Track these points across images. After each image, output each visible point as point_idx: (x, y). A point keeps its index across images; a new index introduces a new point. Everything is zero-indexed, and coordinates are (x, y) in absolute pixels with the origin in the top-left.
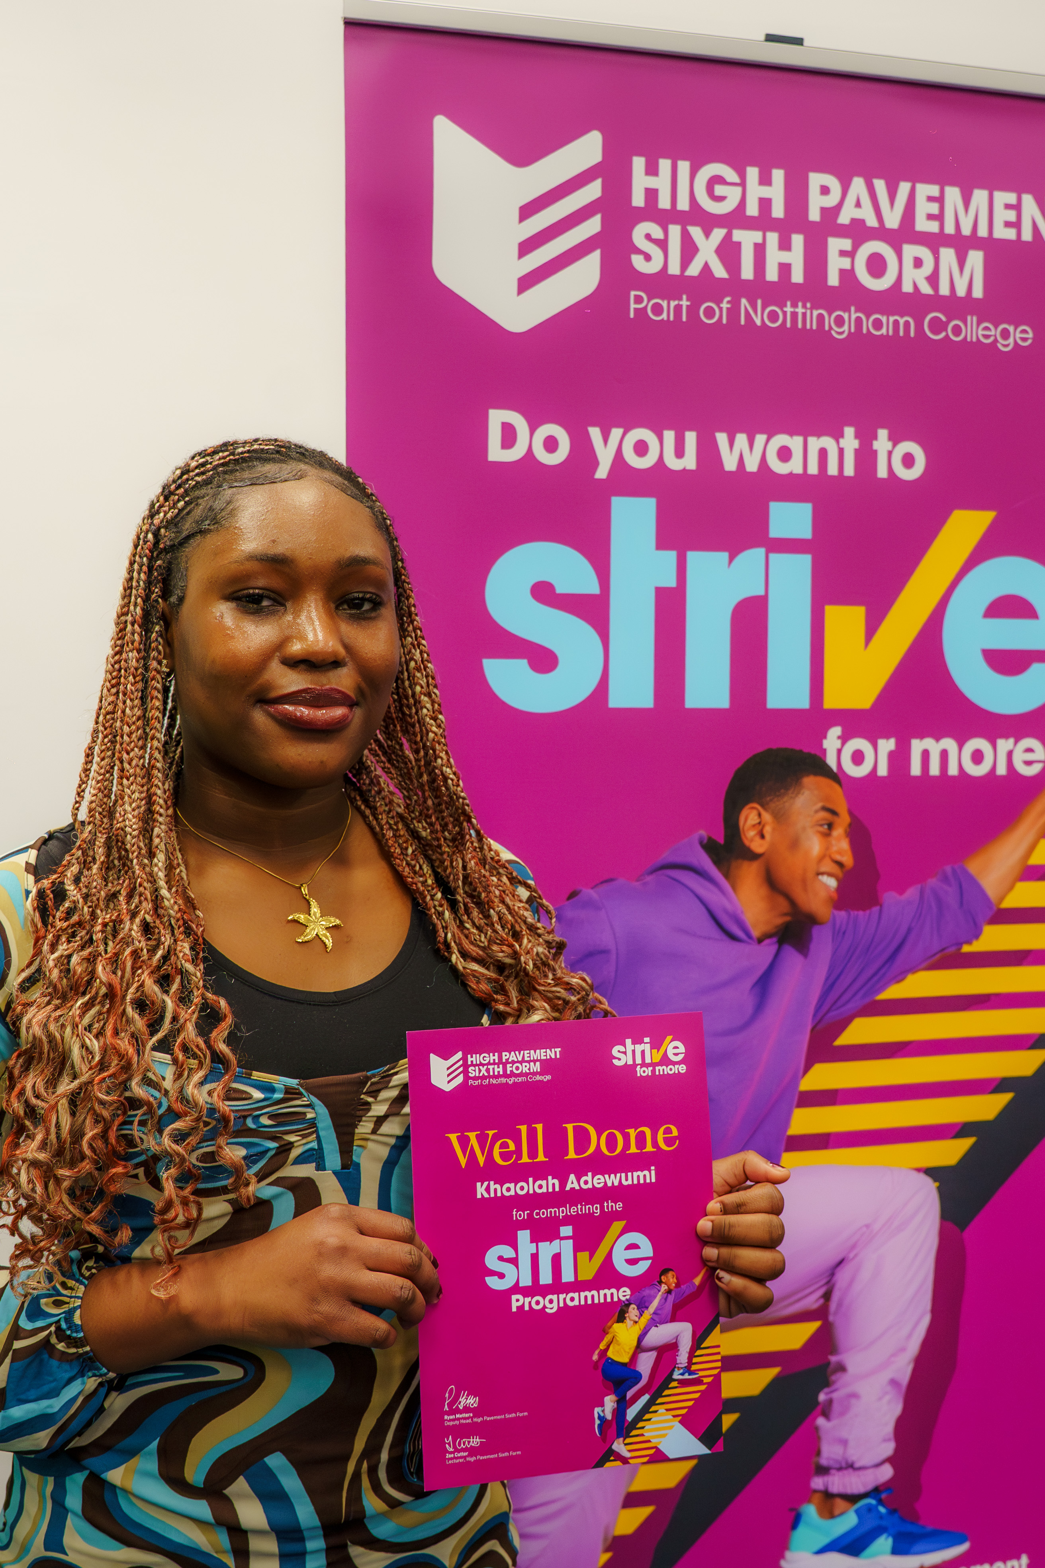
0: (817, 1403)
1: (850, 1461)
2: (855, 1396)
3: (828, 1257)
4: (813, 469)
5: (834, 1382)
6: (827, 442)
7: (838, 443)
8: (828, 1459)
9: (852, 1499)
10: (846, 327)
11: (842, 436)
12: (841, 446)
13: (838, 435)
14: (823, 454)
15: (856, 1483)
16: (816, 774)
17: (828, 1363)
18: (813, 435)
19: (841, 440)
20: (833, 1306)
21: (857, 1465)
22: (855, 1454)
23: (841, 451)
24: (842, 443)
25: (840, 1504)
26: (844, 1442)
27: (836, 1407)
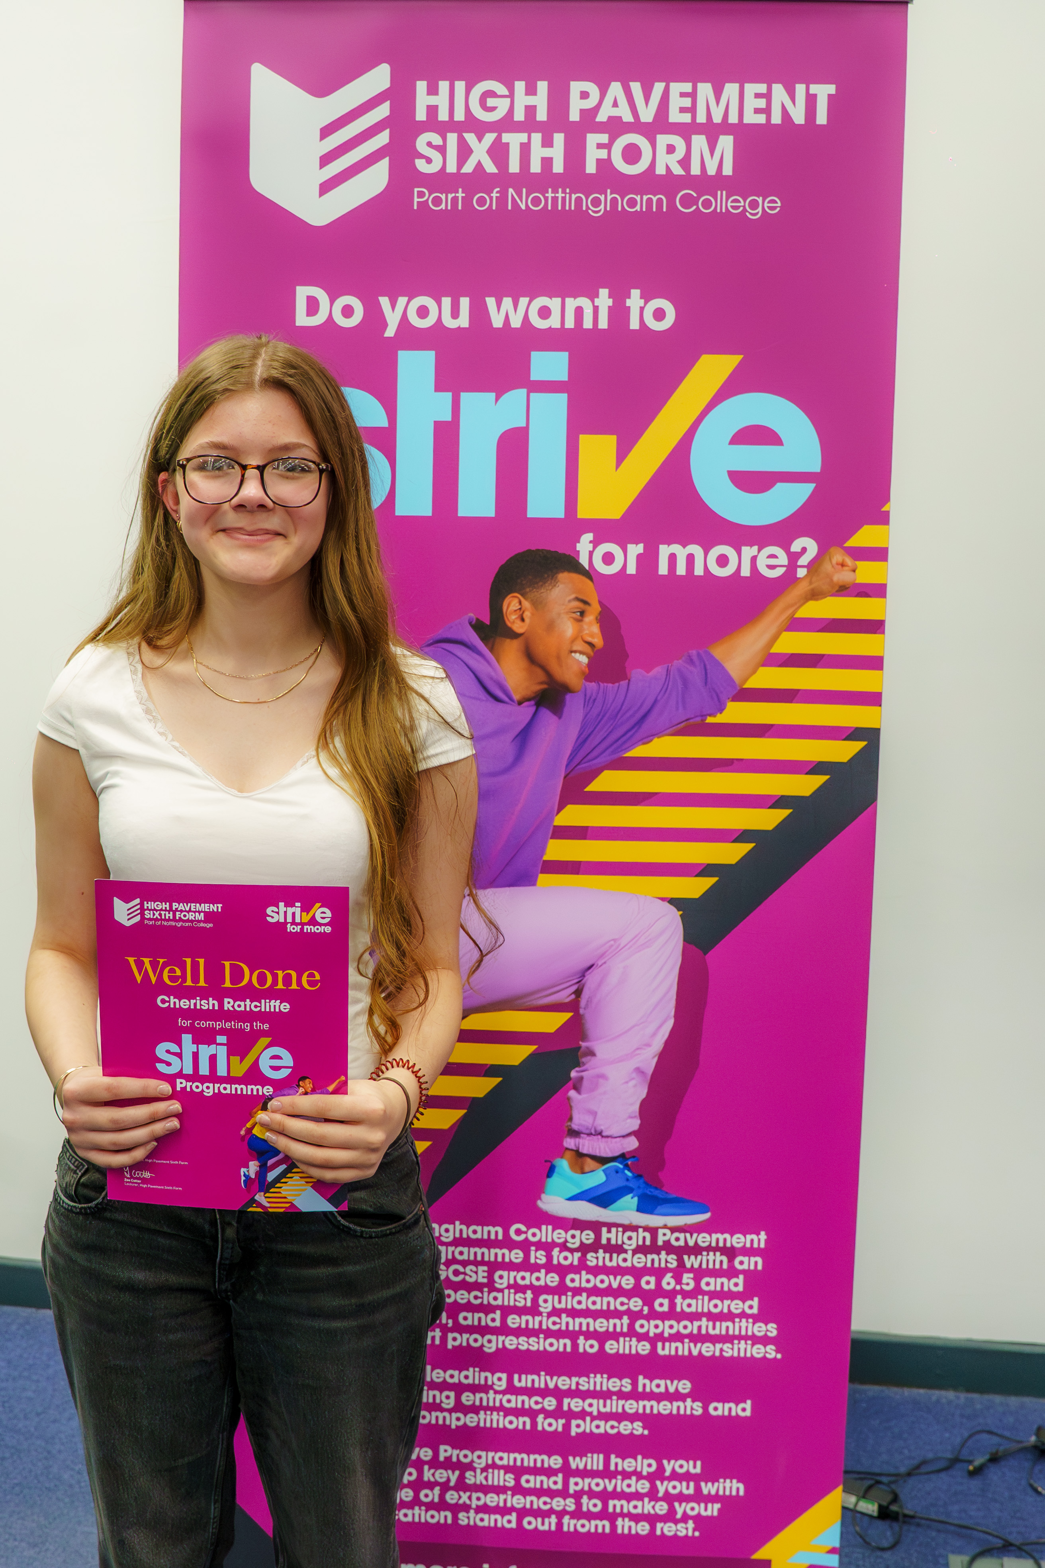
0: (570, 1079)
1: (599, 1129)
2: (603, 1076)
3: (578, 962)
4: (570, 324)
5: (584, 1064)
6: (584, 302)
7: (593, 302)
8: (580, 1125)
9: (602, 1161)
10: (602, 206)
11: (598, 297)
12: (596, 304)
13: (593, 296)
14: (579, 311)
15: (604, 1148)
16: (569, 571)
17: (580, 1047)
18: (570, 296)
19: (596, 300)
20: (583, 1002)
21: (604, 1134)
22: (602, 1124)
23: (596, 309)
24: (597, 302)
25: (590, 1163)
26: (594, 1114)
27: (585, 1083)
